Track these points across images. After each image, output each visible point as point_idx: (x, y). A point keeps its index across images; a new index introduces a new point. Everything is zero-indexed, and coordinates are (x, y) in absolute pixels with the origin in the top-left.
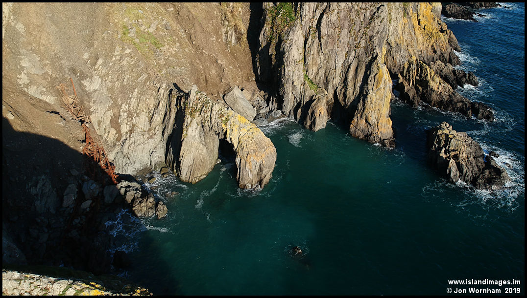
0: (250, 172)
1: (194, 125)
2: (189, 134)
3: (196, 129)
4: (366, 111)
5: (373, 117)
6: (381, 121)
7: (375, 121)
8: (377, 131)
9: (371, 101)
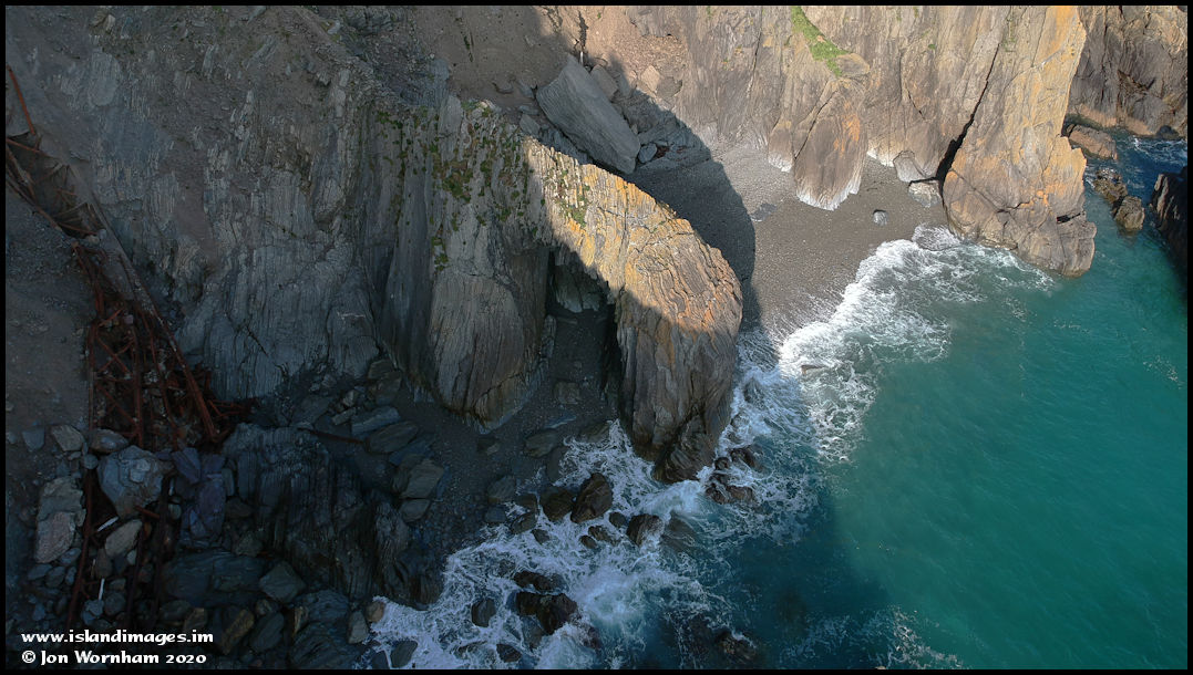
0: (668, 376)
1: (469, 225)
2: (452, 256)
3: (476, 235)
4: (1007, 128)
5: (1030, 149)
6: (1054, 161)
7: (1033, 159)
8: (1040, 194)
9: (1027, 96)
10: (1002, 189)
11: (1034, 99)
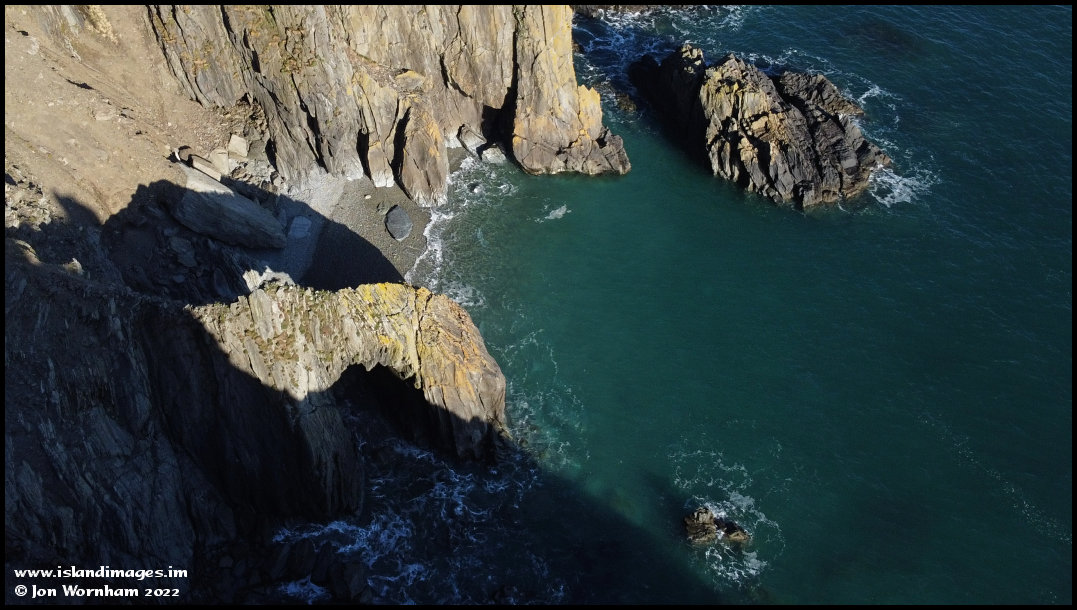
4: (545, 95)
5: (565, 104)
6: (583, 106)
7: (570, 110)
8: (582, 132)
9: (551, 67)
10: (555, 137)
11: (556, 68)
